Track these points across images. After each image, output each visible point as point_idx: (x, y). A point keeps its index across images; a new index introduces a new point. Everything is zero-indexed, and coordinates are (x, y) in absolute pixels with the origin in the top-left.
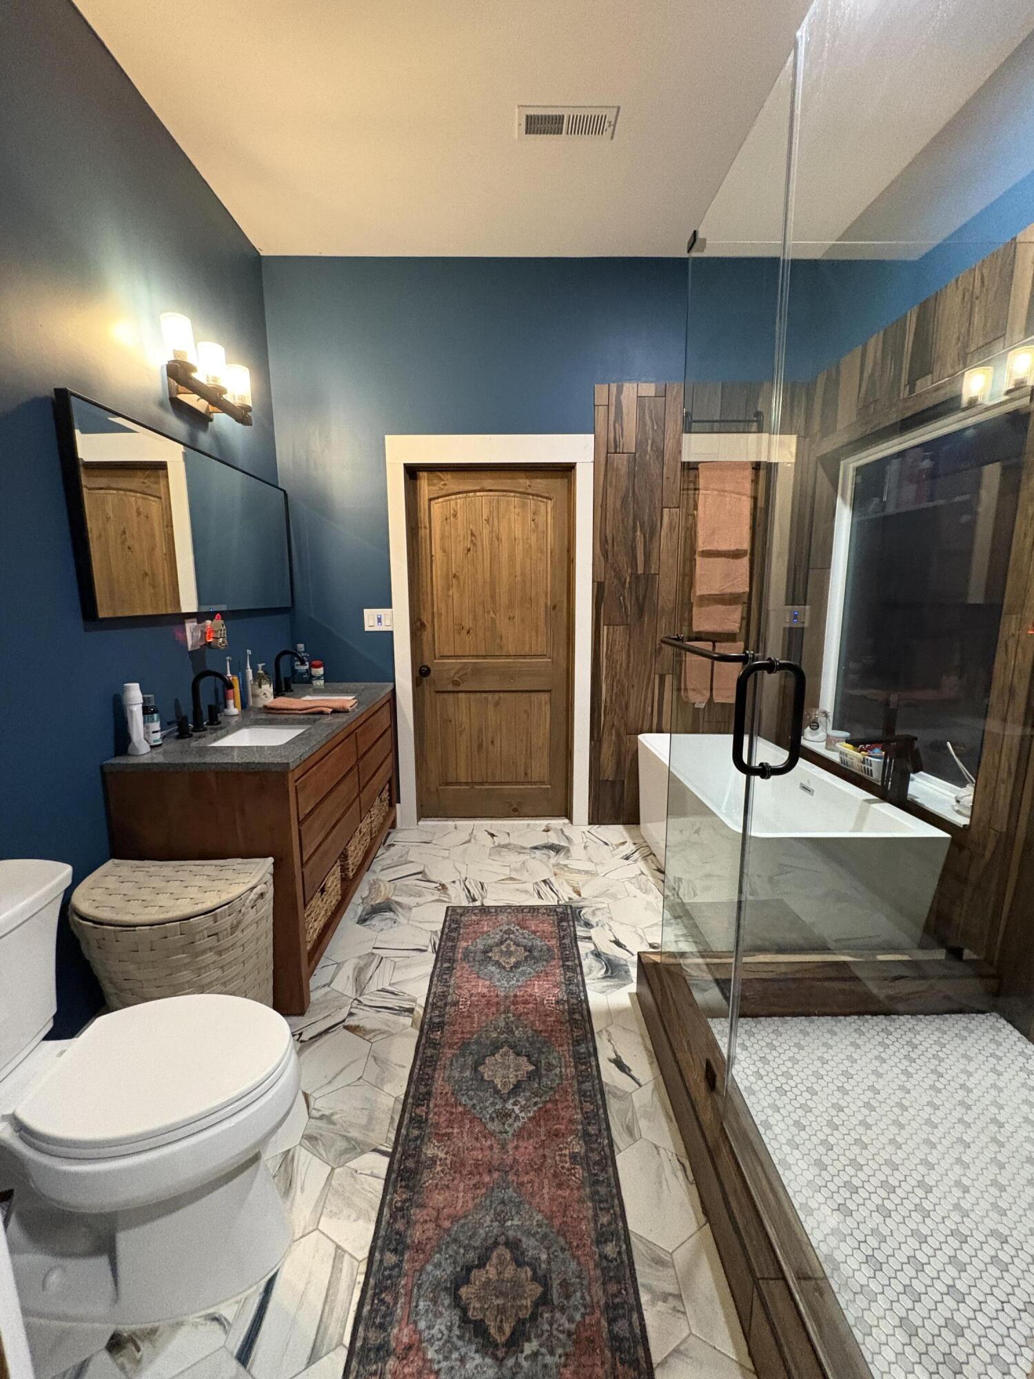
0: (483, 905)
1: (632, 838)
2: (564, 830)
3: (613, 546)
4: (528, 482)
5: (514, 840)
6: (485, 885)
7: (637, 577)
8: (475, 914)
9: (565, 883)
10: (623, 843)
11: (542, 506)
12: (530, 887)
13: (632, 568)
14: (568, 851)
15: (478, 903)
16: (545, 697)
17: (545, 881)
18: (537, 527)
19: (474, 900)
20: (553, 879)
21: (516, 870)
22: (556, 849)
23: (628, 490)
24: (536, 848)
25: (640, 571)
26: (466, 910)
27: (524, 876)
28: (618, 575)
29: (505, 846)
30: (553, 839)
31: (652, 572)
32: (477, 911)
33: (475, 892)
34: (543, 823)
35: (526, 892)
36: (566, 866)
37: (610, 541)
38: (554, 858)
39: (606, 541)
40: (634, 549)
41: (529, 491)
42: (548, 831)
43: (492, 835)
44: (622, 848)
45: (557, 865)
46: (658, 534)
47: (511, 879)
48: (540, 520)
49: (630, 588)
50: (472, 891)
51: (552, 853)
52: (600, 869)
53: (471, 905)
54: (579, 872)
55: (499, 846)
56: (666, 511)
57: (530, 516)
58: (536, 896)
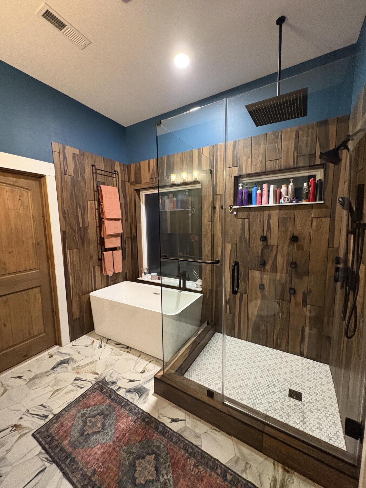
0: (55, 415)
1: (94, 338)
2: (60, 351)
3: (68, 215)
4: (15, 179)
5: (36, 371)
6: (45, 404)
7: (80, 228)
8: (55, 423)
9: (87, 374)
10: (93, 342)
11: (25, 193)
12: (71, 387)
13: (78, 224)
14: (73, 359)
15: (51, 416)
16: (37, 290)
17: (75, 379)
18: (23, 203)
19: (46, 417)
20: (79, 376)
21: (55, 385)
22: (66, 362)
23: (72, 192)
24: (54, 368)
25: (81, 226)
26: (47, 426)
27: (63, 385)
28: (72, 228)
29: (35, 377)
30: (59, 358)
31: (86, 226)
32: (54, 421)
33: (42, 412)
34: (45, 354)
35: (72, 391)
36: (78, 366)
37: (67, 213)
38: (70, 367)
39: (65, 213)
40: (77, 216)
41: (16, 184)
42: (52, 356)
43: (20, 377)
44: (94, 344)
45: (74, 369)
46: (86, 211)
47: (57, 390)
48: (24, 199)
49: (78, 233)
50: (39, 413)
51: (66, 365)
52: (95, 358)
53: (47, 420)
54: (87, 364)
55: (30, 380)
56: (88, 201)
57: (17, 198)
58: (79, 389)
